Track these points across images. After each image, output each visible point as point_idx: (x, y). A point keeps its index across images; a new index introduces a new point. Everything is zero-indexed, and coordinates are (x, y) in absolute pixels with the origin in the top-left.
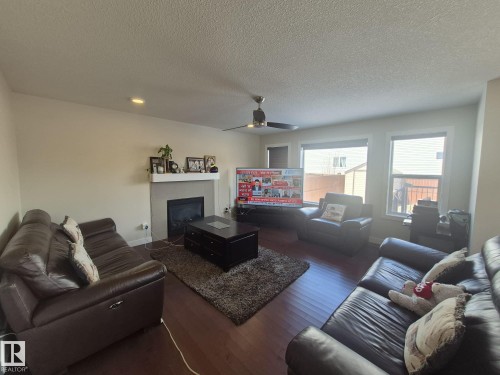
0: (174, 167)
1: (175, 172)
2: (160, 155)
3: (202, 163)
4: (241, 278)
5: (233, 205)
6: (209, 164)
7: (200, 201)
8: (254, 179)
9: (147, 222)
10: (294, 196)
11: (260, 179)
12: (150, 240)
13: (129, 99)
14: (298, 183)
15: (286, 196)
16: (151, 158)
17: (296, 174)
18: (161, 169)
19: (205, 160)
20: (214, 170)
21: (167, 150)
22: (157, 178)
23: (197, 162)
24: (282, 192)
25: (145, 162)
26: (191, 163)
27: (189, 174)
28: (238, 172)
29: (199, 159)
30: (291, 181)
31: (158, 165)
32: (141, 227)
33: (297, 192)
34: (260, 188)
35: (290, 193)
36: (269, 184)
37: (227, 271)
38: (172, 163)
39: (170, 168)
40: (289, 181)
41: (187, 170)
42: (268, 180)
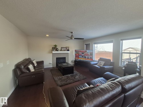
0: (58, 50)
1: (58, 51)
2: (54, 47)
3: (65, 48)
4: (66, 78)
5: (74, 60)
6: (67, 49)
7: (65, 58)
9: (51, 62)
10: (90, 58)
11: (81, 53)
12: (52, 66)
13: (46, 35)
14: (92, 54)
15: (88, 58)
16: (53, 48)
17: (91, 52)
18: (54, 50)
19: (66, 48)
20: (68, 50)
21: (56, 46)
22: (53, 52)
24: (87, 57)
25: (51, 48)
26: (62, 49)
27: (61, 51)
28: (75, 51)
29: (64, 48)
30: (90, 54)
31: (54, 49)
32: (50, 63)
33: (91, 57)
34: (81, 55)
35: (89, 57)
36: (83, 54)
37: (63, 76)
38: (57, 49)
39: (57, 50)
40: (89, 54)
41: (61, 50)
42: (83, 53)
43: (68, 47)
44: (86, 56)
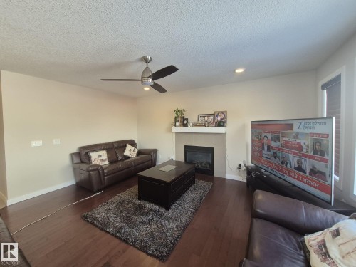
1: (186, 126)
3: (212, 118)
7: (212, 149)
8: (264, 135)
15: (299, 168)
18: (178, 124)
19: (215, 116)
22: (175, 130)
23: (206, 118)
24: (293, 160)
29: (209, 116)
34: (269, 150)
39: (184, 124)
41: (199, 124)
42: (276, 139)
43: (224, 113)
44: (291, 156)
